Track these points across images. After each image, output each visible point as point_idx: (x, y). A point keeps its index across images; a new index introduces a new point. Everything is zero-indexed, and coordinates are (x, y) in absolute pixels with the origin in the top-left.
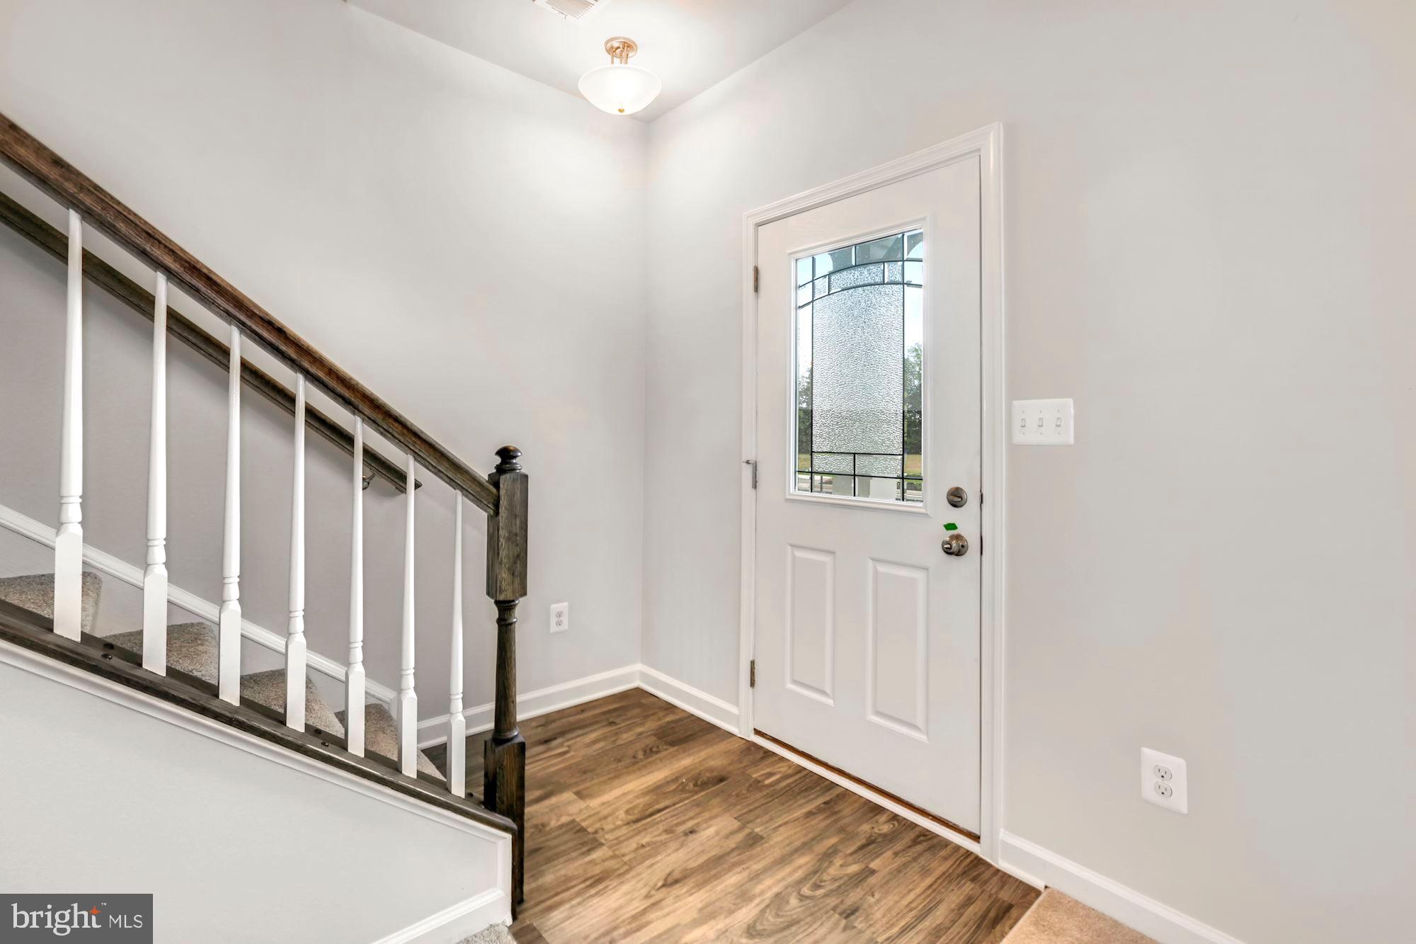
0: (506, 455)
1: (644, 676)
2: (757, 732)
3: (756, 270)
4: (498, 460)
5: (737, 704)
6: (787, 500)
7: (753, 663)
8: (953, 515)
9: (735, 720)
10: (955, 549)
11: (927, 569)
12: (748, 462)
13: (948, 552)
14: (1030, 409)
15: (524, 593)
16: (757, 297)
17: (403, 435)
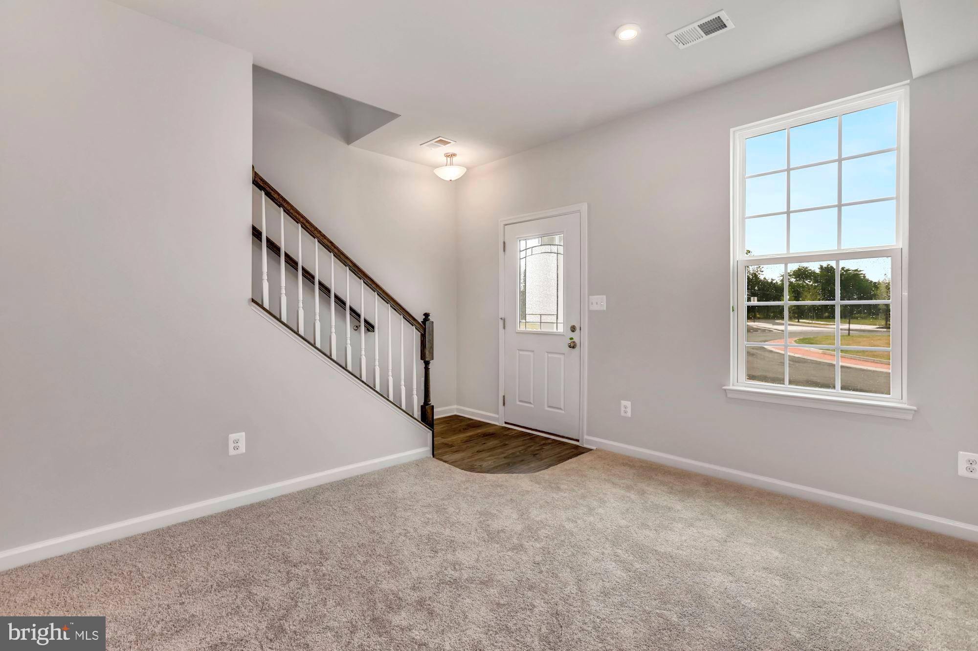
0: (427, 315)
1: (458, 410)
2: (506, 423)
3: (504, 243)
4: (424, 317)
5: (498, 414)
6: (517, 333)
7: (504, 396)
8: (572, 335)
9: (497, 419)
10: (573, 346)
11: (564, 354)
12: (501, 319)
13: (570, 347)
14: (595, 298)
15: (433, 359)
16: (505, 254)
17: (400, 309)
